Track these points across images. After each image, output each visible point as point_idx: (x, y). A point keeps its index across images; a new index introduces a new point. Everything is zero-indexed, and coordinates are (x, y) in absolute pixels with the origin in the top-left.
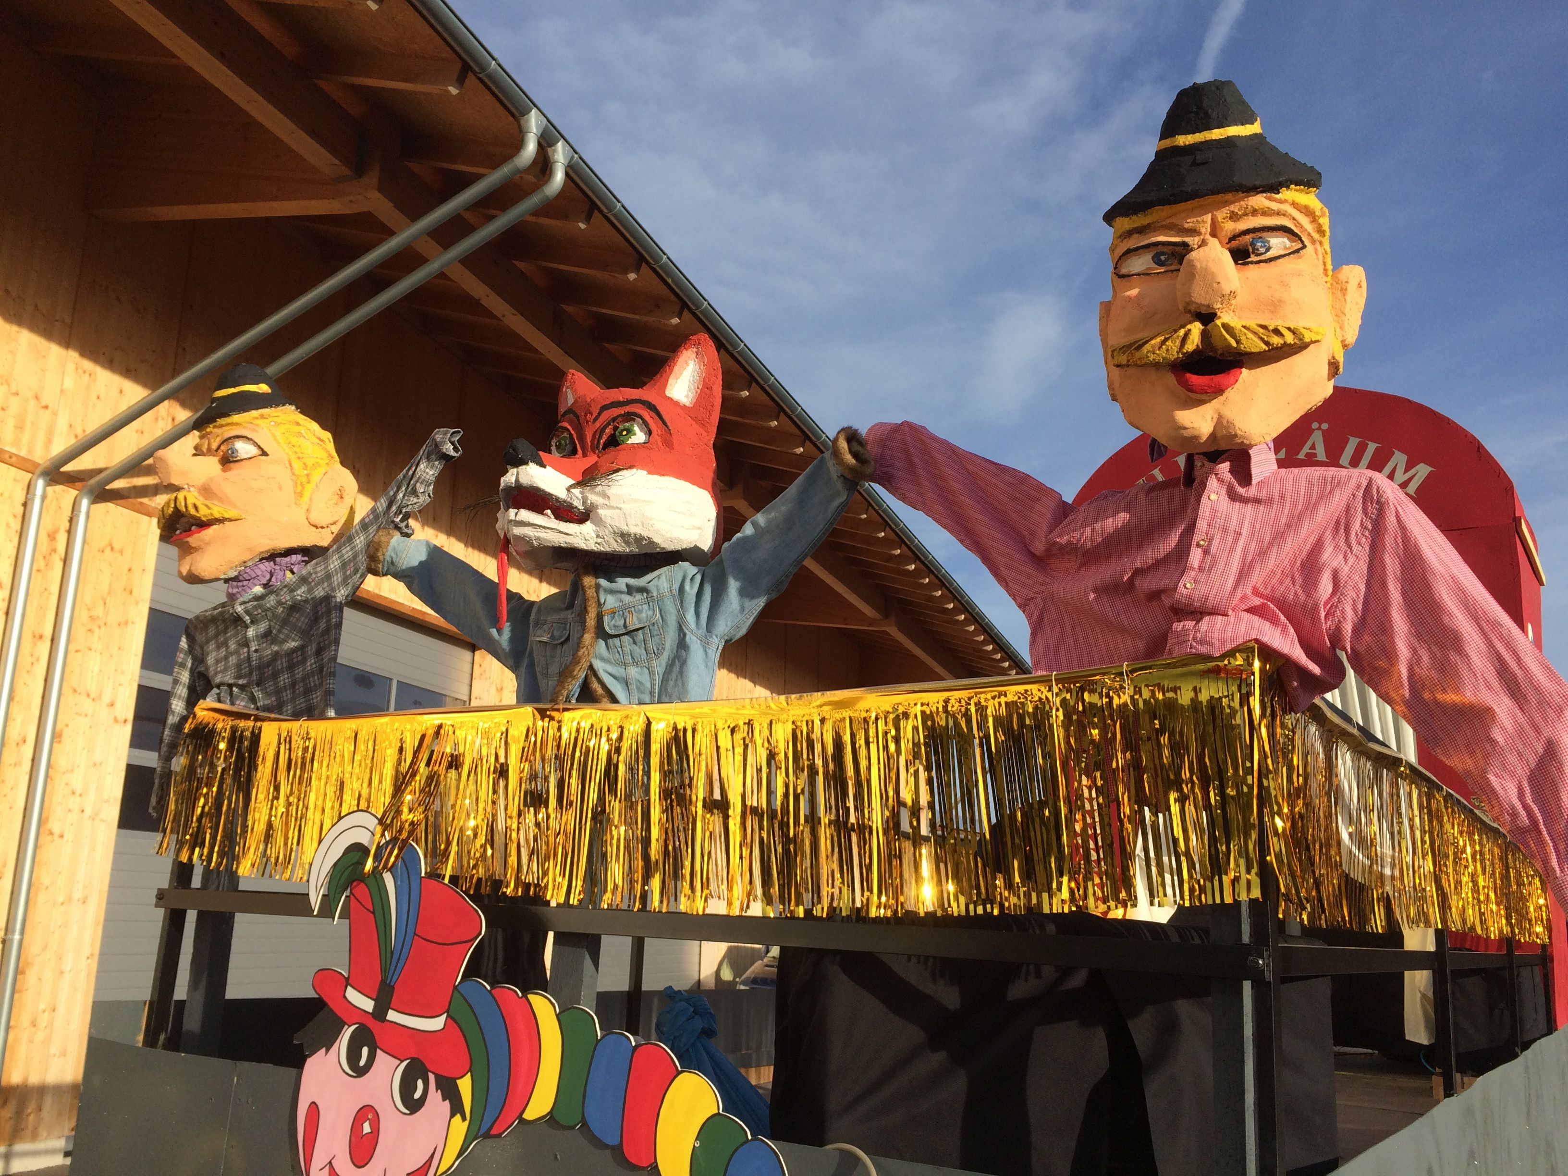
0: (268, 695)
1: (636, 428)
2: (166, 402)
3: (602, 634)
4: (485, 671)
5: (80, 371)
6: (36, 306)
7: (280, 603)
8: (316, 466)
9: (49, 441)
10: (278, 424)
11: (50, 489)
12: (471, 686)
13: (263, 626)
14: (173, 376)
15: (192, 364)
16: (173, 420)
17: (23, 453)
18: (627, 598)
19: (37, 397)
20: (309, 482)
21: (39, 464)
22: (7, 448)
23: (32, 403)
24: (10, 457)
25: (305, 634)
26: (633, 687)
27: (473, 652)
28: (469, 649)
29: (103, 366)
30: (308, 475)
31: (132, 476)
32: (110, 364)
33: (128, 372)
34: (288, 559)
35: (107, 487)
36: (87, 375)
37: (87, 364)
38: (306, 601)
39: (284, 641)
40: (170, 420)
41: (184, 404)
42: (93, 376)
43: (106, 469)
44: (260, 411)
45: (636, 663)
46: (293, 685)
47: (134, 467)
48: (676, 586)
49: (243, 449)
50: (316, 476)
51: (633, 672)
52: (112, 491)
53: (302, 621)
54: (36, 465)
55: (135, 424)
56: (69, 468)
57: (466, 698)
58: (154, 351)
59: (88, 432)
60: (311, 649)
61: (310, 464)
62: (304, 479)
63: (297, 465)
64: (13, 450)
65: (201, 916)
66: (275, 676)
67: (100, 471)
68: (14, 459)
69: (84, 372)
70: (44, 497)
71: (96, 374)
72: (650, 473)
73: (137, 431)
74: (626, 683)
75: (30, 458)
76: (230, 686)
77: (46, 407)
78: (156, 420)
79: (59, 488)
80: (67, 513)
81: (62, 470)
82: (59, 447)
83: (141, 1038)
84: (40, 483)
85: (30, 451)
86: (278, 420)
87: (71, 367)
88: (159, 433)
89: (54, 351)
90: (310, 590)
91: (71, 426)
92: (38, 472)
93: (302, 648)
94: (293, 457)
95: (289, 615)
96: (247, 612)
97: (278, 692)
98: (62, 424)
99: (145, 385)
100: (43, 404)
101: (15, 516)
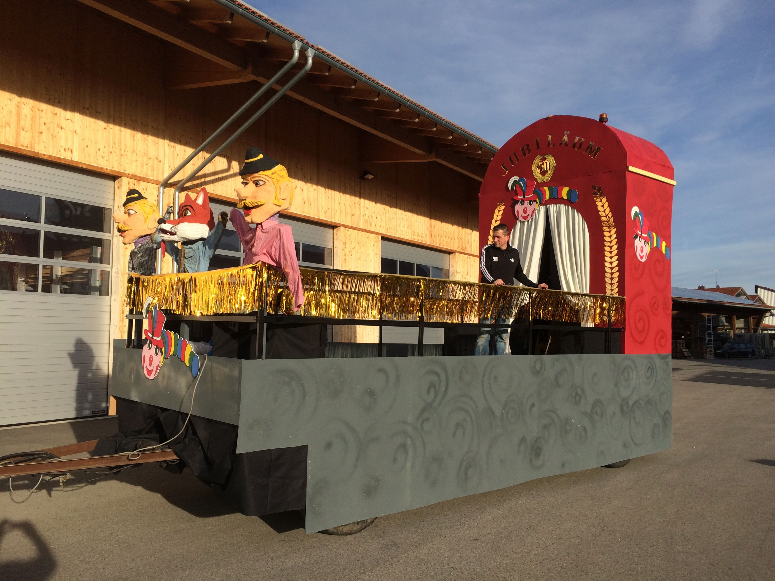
0: (143, 270)
1: (189, 212)
2: (201, 152)
3: (185, 257)
4: (338, 237)
5: (170, 146)
6: (152, 126)
7: (144, 248)
8: (149, 214)
9: (163, 173)
10: (139, 205)
11: (165, 190)
12: (334, 243)
13: (141, 254)
14: (203, 142)
15: (209, 136)
16: (204, 158)
17: (155, 179)
18: (189, 250)
19: (157, 158)
20: (148, 218)
21: (160, 182)
22: (150, 178)
23: (156, 160)
24: (151, 181)
25: (149, 256)
26: (193, 268)
27: (334, 229)
28: (331, 229)
29: (178, 143)
30: (147, 217)
31: (193, 181)
32: (180, 142)
33: (186, 144)
34: (146, 237)
35: (184, 186)
36: (173, 148)
37: (172, 144)
38: (148, 248)
39: (145, 258)
40: (203, 158)
41: (207, 152)
42: (175, 148)
43: (183, 179)
44: (135, 202)
45: (193, 264)
46: (147, 268)
47: (193, 177)
48: (198, 247)
49: (132, 212)
50: (150, 216)
51: (192, 265)
52: (186, 187)
53: (148, 252)
54: (159, 182)
55: (191, 162)
56: (171, 181)
57: (332, 248)
58: (194, 134)
59: (176, 167)
60: (150, 259)
61: (148, 214)
62: (146, 218)
63: (145, 214)
64: (152, 178)
65: (136, 320)
66: (144, 266)
67: (181, 181)
68: (152, 181)
69: (172, 147)
70: (163, 192)
71: (175, 147)
72: (188, 223)
73: (192, 165)
74: (191, 268)
75: (158, 180)
76: (136, 268)
77: (160, 161)
78: (199, 159)
79: (168, 189)
80: (172, 197)
81: (168, 182)
82: (167, 174)
83: (126, 347)
84: (161, 189)
85: (157, 177)
86: (139, 204)
87: (166, 146)
88: (200, 164)
89: (161, 141)
90: (149, 245)
91: (169, 166)
92: (160, 184)
93: (149, 259)
94: (143, 212)
95: (146, 251)
96: (138, 251)
97: (145, 269)
98: (166, 167)
99: (193, 147)
100: (159, 160)
101: (155, 200)
